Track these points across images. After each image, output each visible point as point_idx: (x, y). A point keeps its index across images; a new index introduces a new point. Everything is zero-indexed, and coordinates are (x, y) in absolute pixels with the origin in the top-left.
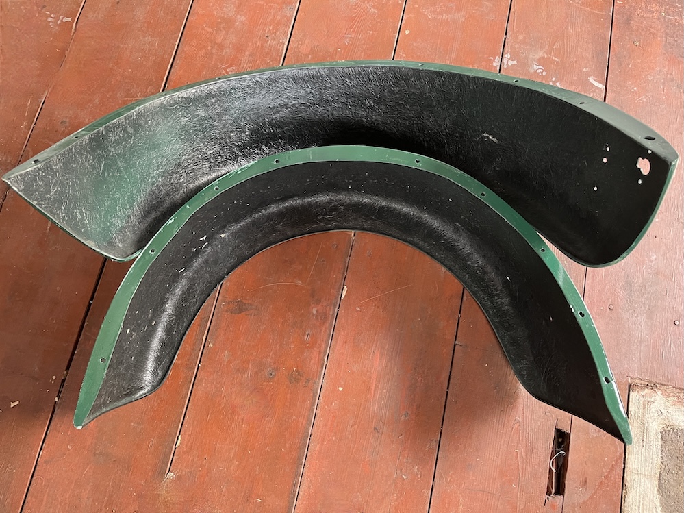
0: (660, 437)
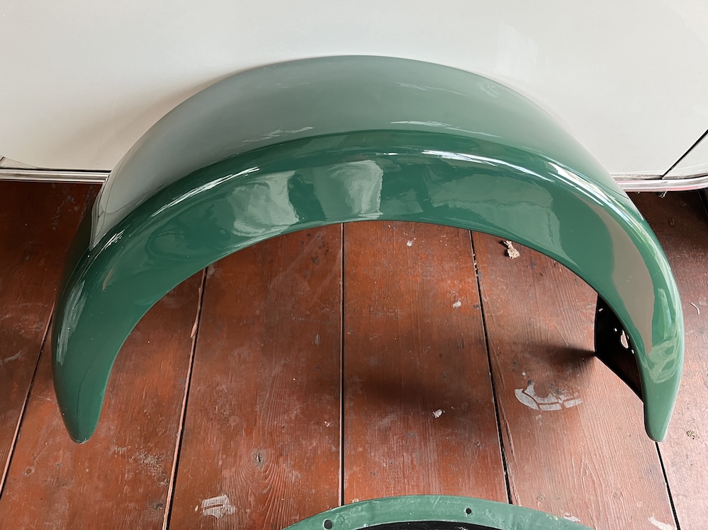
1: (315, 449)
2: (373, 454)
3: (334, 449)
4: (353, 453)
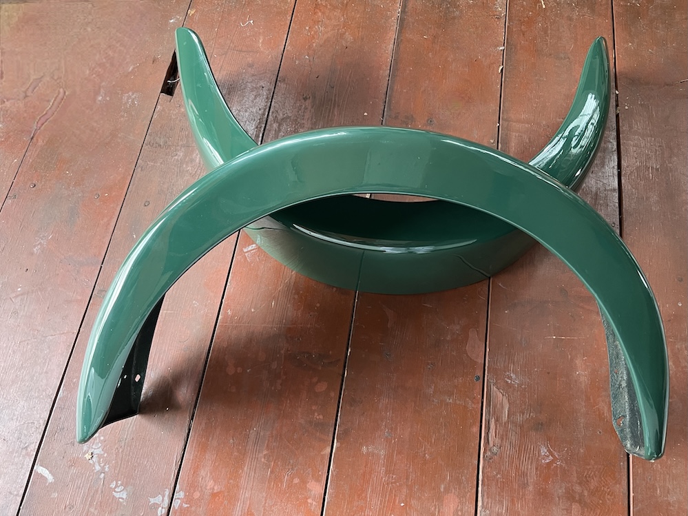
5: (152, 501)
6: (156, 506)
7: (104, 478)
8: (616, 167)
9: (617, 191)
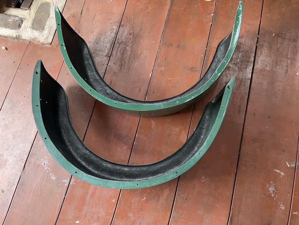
0: (45, 28)
1: (121, 221)
2: (104, 214)
3: (115, 220)
4: (110, 217)
5: (64, 181)
6: (64, 183)
7: (48, 172)
8: (252, 69)
9: (250, 79)
